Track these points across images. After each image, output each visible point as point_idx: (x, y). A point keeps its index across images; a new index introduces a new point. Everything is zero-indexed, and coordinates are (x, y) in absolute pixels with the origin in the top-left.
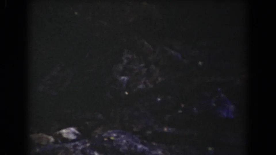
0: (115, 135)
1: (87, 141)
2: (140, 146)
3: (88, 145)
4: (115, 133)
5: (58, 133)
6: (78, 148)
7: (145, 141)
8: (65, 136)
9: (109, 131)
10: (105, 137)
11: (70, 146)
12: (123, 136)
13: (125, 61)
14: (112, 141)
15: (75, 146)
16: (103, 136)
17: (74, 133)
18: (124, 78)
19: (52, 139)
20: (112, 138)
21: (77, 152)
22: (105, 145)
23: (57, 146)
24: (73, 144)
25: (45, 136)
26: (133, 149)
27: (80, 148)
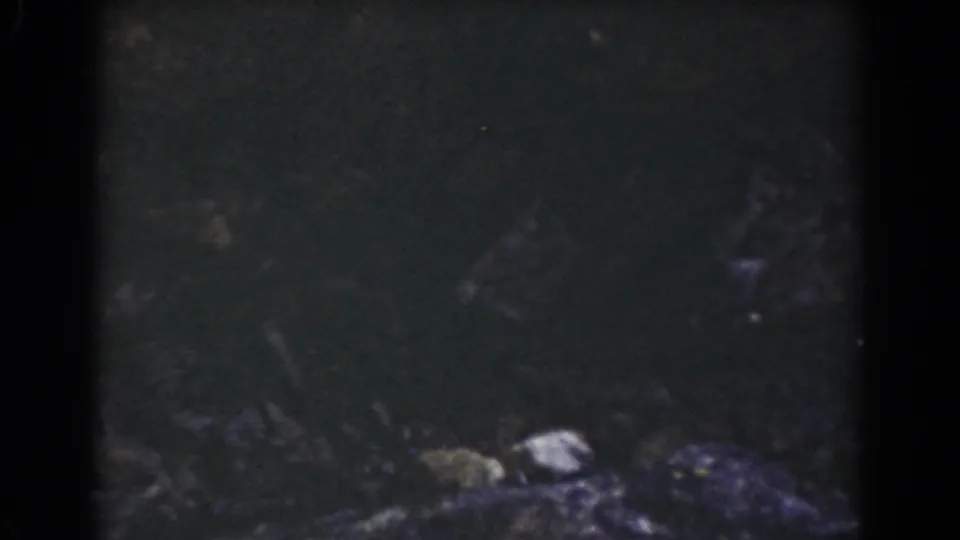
0: (709, 460)
1: (616, 479)
2: (790, 502)
3: (618, 493)
4: (709, 452)
5: (517, 448)
6: (583, 502)
7: (809, 485)
8: (542, 458)
9: (694, 449)
10: (677, 467)
11: (558, 493)
12: (736, 466)
13: (757, 207)
14: (700, 481)
15: (575, 496)
16: (672, 461)
17: (574, 452)
18: (750, 265)
19: (496, 470)
20: (701, 472)
21: (581, 516)
22: (676, 493)
23: (514, 492)
24: (566, 488)
25: (475, 456)
26: (766, 510)
27: (592, 502)
